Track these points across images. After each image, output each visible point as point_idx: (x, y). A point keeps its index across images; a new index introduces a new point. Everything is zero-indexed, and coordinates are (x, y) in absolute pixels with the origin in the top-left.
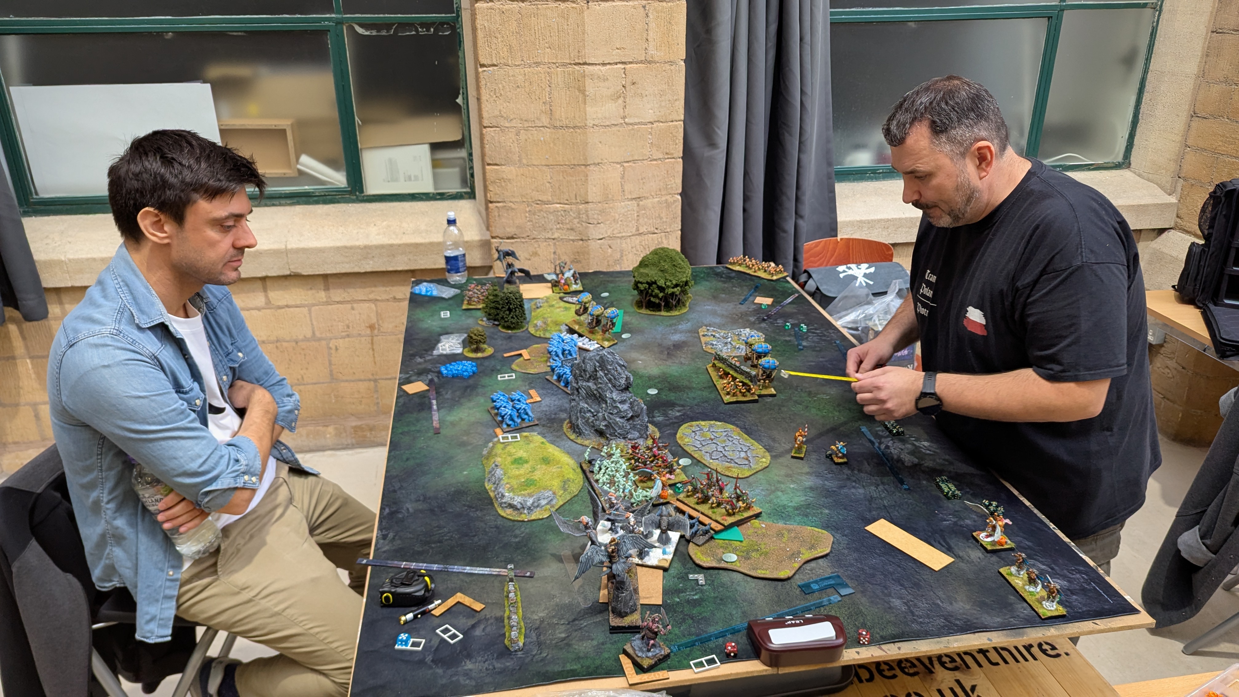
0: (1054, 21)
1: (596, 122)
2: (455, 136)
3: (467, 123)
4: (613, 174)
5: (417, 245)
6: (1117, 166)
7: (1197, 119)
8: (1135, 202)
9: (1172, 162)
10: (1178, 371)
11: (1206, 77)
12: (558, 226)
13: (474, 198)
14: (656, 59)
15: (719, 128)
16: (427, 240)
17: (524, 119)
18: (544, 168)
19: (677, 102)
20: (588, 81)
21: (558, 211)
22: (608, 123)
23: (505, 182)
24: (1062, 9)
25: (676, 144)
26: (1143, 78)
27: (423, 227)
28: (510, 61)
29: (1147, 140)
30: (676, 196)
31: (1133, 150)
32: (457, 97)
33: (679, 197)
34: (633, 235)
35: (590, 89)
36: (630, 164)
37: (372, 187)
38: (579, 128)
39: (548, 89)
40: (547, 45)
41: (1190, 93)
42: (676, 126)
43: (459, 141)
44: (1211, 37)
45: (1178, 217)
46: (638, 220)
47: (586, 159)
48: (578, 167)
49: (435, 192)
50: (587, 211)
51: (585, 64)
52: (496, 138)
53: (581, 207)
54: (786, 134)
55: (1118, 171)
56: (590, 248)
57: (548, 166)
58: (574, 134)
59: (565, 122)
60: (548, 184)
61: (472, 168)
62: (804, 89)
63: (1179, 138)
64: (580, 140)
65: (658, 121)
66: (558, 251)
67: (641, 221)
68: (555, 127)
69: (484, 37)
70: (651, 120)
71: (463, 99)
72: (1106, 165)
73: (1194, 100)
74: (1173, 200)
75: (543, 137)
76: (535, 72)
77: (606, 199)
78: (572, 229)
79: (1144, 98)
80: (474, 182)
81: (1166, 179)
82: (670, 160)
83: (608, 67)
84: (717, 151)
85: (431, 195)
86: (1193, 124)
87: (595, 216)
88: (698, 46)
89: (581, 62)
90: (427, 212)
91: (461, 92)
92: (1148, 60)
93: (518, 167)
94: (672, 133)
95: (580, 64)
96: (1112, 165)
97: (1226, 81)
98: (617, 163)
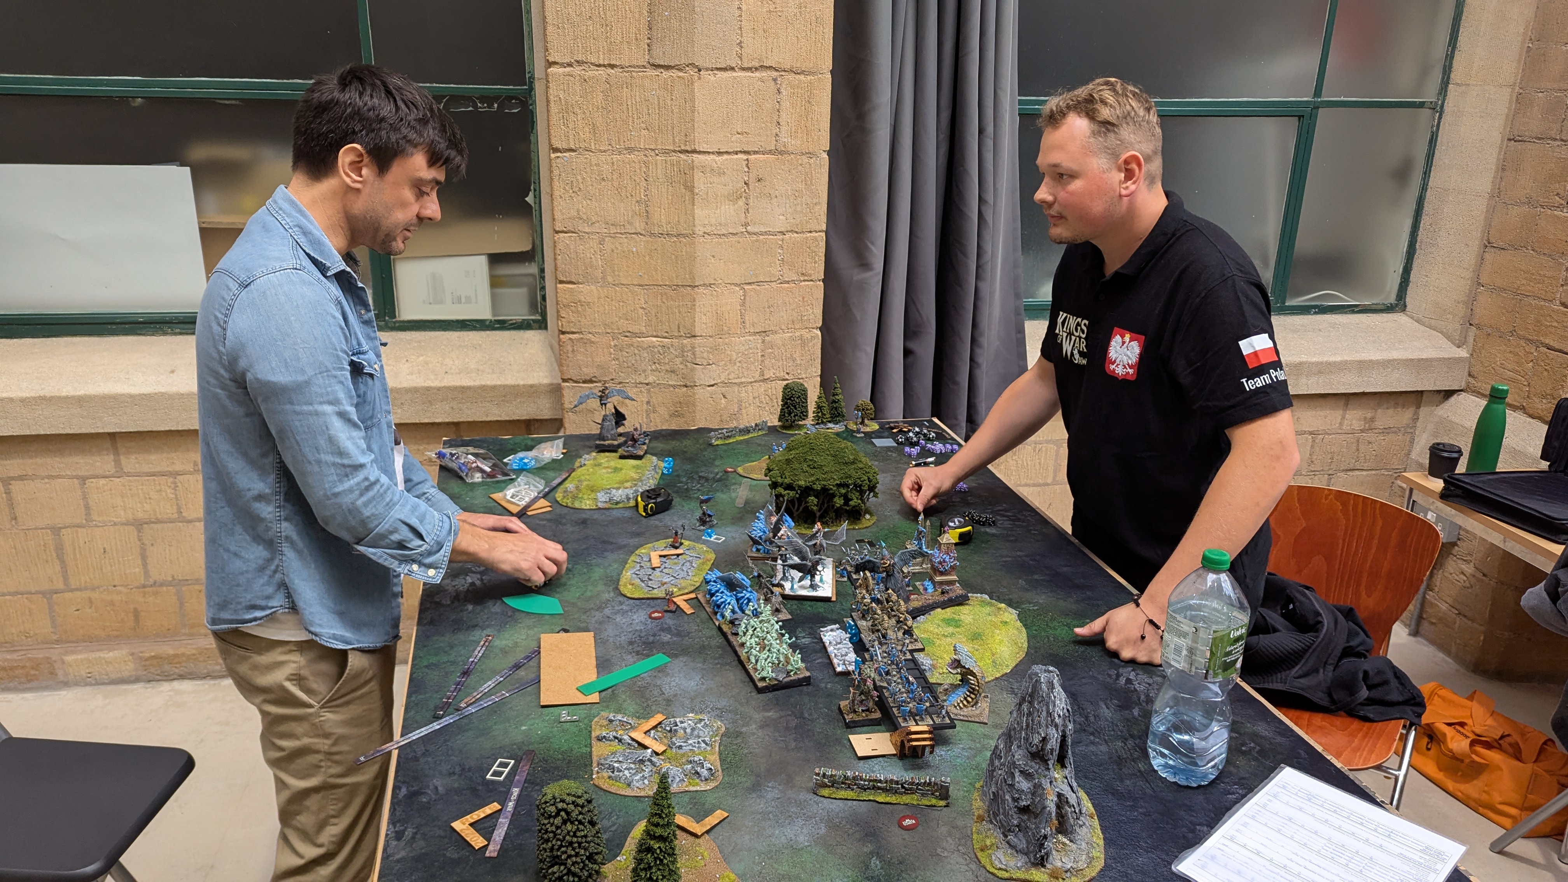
0: (1306, 121)
1: (708, 229)
2: (522, 245)
3: (539, 229)
4: (730, 300)
5: (463, 389)
6: (1389, 309)
7: (1493, 250)
8: (1415, 356)
9: (1461, 305)
10: (1478, 580)
11: (1502, 197)
12: (653, 367)
13: (546, 328)
14: (790, 149)
15: (873, 243)
16: (477, 383)
17: (610, 222)
18: (636, 288)
19: (818, 207)
20: (698, 175)
21: (654, 347)
22: (724, 232)
23: (582, 305)
24: (1316, 107)
25: (815, 262)
26: (1421, 196)
27: (473, 365)
28: (593, 144)
29: (1427, 276)
30: (815, 330)
31: (1409, 288)
32: (527, 196)
33: (819, 333)
34: (755, 382)
35: (700, 185)
36: (754, 286)
37: (407, 311)
38: (685, 236)
39: (644, 183)
40: (643, 126)
41: (1482, 217)
42: (815, 239)
43: (528, 252)
44: (1507, 146)
45: (1470, 375)
46: (762, 361)
47: (693, 278)
48: (682, 289)
49: (493, 319)
50: (693, 348)
51: (694, 151)
52: (572, 247)
53: (685, 341)
54: (959, 254)
55: (1390, 315)
56: (697, 397)
57: (642, 286)
58: (678, 243)
59: (666, 228)
60: (641, 310)
61: (543, 288)
62: (984, 196)
63: (1468, 274)
64: (686, 252)
65: (791, 231)
66: (654, 400)
67: (766, 362)
68: (652, 234)
69: (559, 113)
70: (783, 229)
71: (535, 197)
72: (1374, 307)
73: (1488, 227)
74: (1463, 353)
75: (636, 246)
76: (627, 160)
77: (720, 332)
78: (673, 372)
79: (1422, 222)
80: (545, 307)
81: (1454, 326)
82: (807, 283)
83: (725, 157)
84: (871, 273)
85: (487, 323)
86: (1487, 256)
87: (705, 355)
88: (848, 136)
89: (689, 149)
90: (480, 345)
91: (532, 188)
92: (1427, 174)
93: (601, 287)
94: (809, 248)
95: (687, 152)
96: (1383, 307)
97: (1529, 202)
98: (736, 285)
